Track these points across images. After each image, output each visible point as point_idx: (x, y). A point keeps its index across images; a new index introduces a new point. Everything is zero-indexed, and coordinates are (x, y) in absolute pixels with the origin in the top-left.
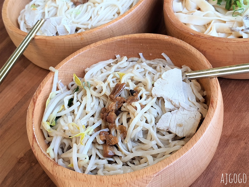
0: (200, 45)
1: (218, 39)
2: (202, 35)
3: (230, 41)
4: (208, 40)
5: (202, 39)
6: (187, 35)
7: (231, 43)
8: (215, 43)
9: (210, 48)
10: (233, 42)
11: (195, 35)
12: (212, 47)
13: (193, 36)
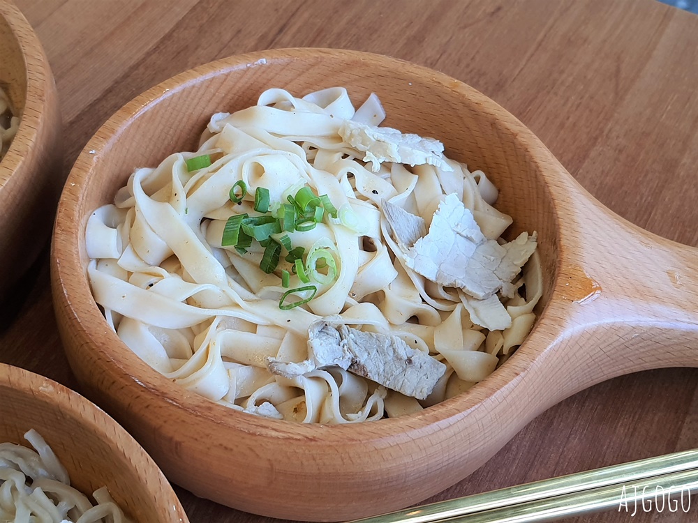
0: (165, 422)
1: (224, 418)
2: (172, 394)
3: (264, 431)
4: (192, 416)
5: (171, 408)
6: (121, 380)
7: (265, 440)
8: (214, 430)
9: (196, 439)
10: (272, 437)
11: (147, 389)
12: (202, 437)
13: (143, 389)
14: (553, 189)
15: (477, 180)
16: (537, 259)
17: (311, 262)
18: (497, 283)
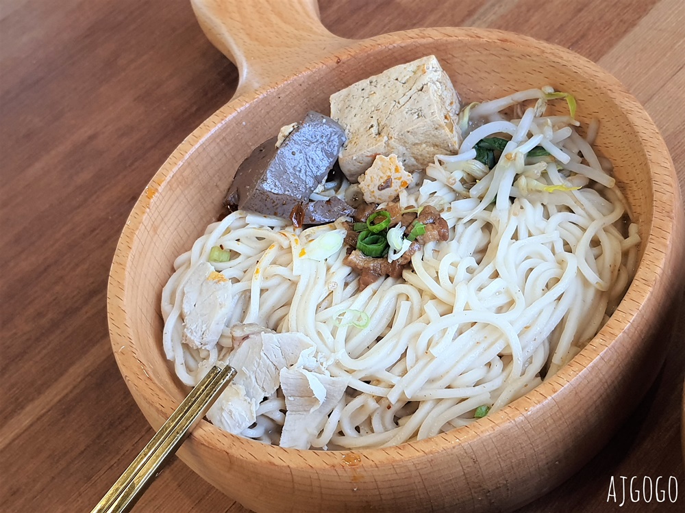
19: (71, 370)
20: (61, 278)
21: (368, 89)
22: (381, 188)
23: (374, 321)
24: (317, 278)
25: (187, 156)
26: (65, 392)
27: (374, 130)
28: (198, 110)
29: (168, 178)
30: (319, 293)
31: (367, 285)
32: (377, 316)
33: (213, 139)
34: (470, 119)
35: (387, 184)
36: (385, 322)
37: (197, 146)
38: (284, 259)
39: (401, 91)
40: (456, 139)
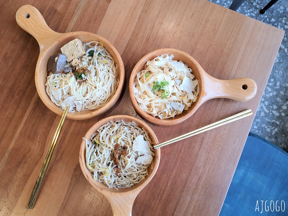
14: (201, 76)
15: (189, 70)
16: (198, 85)
17: (165, 92)
18: (192, 90)
19: (31, 103)
20: (18, 86)
21: (67, 46)
22: (75, 64)
23: (85, 90)
24: (73, 86)
25: (39, 66)
26: (32, 107)
27: (71, 55)
28: (26, 43)
29: (38, 72)
30: (75, 88)
31: (81, 84)
32: (85, 89)
33: (42, 61)
34: (85, 46)
35: (76, 63)
36: (86, 90)
37: (40, 64)
38: (66, 83)
39: (74, 47)
40: (85, 52)
